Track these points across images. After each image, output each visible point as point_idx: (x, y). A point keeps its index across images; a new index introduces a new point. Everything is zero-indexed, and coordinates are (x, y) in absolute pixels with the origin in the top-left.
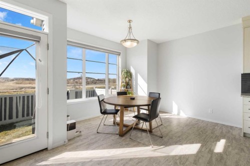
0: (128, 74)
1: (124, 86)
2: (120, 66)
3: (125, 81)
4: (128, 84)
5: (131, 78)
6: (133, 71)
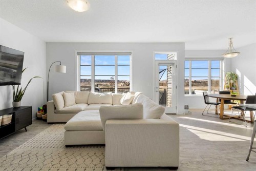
0: (233, 77)
1: (228, 88)
2: (223, 69)
3: (229, 83)
4: (233, 86)
5: (237, 80)
6: (238, 73)
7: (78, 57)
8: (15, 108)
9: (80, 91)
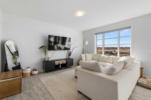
7: (95, 36)
8: (69, 58)
9: (96, 54)
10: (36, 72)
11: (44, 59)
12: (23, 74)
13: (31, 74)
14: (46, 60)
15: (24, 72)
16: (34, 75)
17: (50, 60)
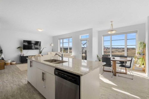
7: (59, 40)
10: (14, 63)
11: (21, 55)
12: (5, 63)
13: (11, 64)
14: (22, 56)
15: (6, 62)
16: (13, 64)
17: (25, 55)
